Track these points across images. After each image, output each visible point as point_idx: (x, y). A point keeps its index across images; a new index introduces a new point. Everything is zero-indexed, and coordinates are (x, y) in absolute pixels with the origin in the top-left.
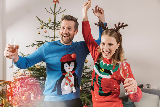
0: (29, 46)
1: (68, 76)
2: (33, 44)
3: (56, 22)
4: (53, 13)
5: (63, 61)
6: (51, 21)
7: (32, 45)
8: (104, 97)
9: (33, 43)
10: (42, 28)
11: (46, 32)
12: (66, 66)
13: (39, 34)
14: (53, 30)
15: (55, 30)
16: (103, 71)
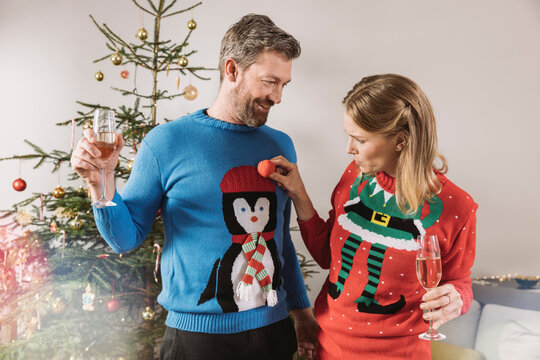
0: (67, 123)
1: (254, 252)
2: (80, 116)
3: (160, 40)
4: (153, 11)
5: (230, 189)
6: (146, 37)
7: (76, 120)
8: (379, 320)
9: (82, 114)
10: (118, 63)
11: (125, 75)
12: (243, 210)
13: (100, 79)
14: (150, 71)
15: (156, 70)
16: (385, 225)
